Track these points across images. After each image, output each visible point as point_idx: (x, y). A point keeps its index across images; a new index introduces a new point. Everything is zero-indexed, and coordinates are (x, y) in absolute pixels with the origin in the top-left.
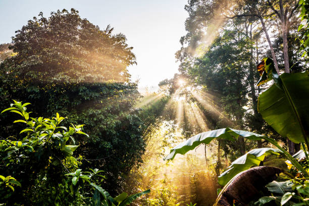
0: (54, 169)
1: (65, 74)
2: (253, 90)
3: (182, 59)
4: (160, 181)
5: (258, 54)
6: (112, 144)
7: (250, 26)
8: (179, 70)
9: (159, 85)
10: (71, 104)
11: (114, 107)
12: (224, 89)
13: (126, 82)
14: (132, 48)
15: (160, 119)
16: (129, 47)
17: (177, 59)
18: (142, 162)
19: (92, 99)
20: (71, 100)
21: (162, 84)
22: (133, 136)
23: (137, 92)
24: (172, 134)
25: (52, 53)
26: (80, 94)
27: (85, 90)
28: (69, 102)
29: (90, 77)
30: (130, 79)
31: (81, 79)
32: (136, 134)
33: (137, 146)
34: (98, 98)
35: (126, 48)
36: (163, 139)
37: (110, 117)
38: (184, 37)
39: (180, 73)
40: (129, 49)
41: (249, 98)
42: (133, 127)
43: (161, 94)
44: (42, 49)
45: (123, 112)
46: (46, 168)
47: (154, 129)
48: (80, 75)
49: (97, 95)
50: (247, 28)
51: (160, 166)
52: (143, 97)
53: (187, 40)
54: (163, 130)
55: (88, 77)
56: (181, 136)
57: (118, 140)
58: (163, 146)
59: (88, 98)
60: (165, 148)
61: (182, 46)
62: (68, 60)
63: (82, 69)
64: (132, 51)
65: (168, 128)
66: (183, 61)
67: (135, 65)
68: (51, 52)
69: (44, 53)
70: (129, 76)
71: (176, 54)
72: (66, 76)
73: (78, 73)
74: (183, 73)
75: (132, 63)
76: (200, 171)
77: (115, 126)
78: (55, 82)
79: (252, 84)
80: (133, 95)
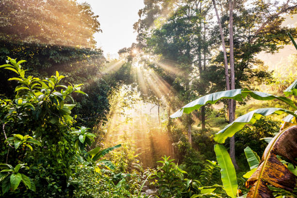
0: (51, 127)
1: (36, 38)
2: (200, 59)
3: (139, 30)
4: (120, 137)
5: (206, 29)
6: (81, 104)
7: (200, 4)
8: (137, 39)
9: (119, 53)
10: (42, 66)
11: (83, 71)
12: (178, 58)
13: (92, 48)
14: (98, 16)
15: (120, 83)
16: (95, 15)
17: (134, 30)
18: (106, 120)
19: (62, 62)
20: (42, 63)
21: (122, 52)
22: (100, 97)
23: (103, 58)
24: (130, 96)
25: (21, 17)
26: (51, 57)
27: (55, 54)
28: (40, 65)
29: (61, 42)
30: (95, 45)
31: (52, 43)
32: (102, 96)
33: (103, 107)
34: (68, 62)
35: (92, 16)
36: (123, 101)
37: (79, 79)
38: (142, 10)
39: (137, 43)
40: (95, 17)
41: (194, 67)
42: (100, 89)
43: (121, 61)
44: (9, 12)
45: (91, 75)
46: (43, 126)
47: (115, 92)
48: (50, 39)
49: (67, 58)
50: (197, 5)
51: (119, 124)
52: (108, 62)
53: (144, 13)
54: (122, 93)
55: (58, 42)
56: (139, 98)
57: (87, 101)
58: (123, 107)
59: (59, 61)
60: (125, 108)
61: (139, 18)
62: (38, 24)
63: (52, 33)
64: (98, 19)
65: (127, 91)
66: (140, 32)
67: (100, 32)
68: (19, 15)
69: (12, 16)
70: (94, 42)
71: (134, 25)
72: (36, 39)
73: (49, 37)
74: (140, 43)
75: (98, 31)
76: (154, 128)
77: (84, 88)
78: (26, 44)
79: (199, 54)
80: (100, 61)
